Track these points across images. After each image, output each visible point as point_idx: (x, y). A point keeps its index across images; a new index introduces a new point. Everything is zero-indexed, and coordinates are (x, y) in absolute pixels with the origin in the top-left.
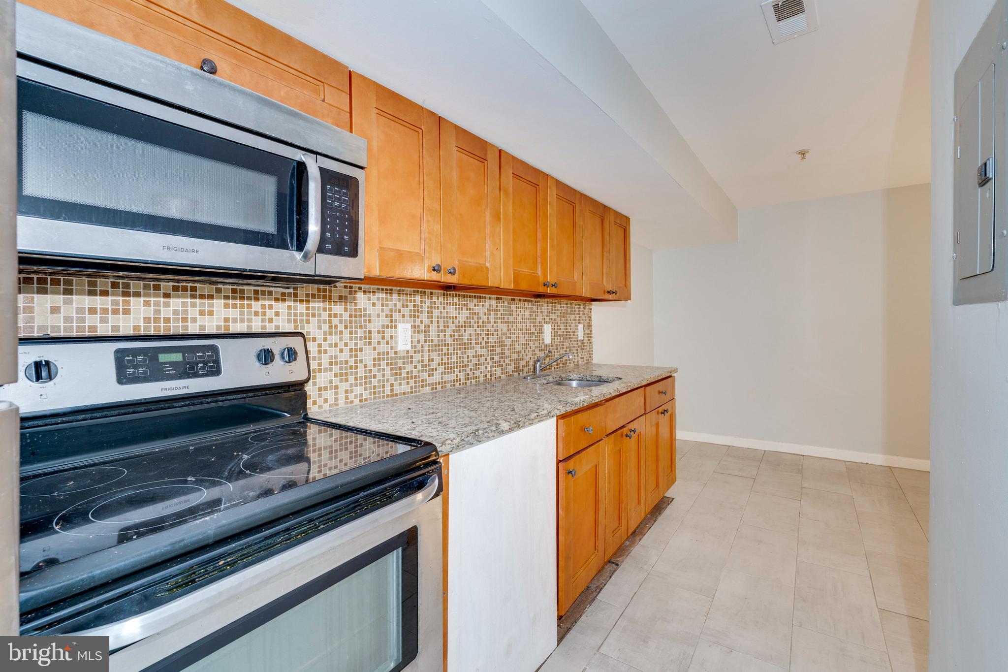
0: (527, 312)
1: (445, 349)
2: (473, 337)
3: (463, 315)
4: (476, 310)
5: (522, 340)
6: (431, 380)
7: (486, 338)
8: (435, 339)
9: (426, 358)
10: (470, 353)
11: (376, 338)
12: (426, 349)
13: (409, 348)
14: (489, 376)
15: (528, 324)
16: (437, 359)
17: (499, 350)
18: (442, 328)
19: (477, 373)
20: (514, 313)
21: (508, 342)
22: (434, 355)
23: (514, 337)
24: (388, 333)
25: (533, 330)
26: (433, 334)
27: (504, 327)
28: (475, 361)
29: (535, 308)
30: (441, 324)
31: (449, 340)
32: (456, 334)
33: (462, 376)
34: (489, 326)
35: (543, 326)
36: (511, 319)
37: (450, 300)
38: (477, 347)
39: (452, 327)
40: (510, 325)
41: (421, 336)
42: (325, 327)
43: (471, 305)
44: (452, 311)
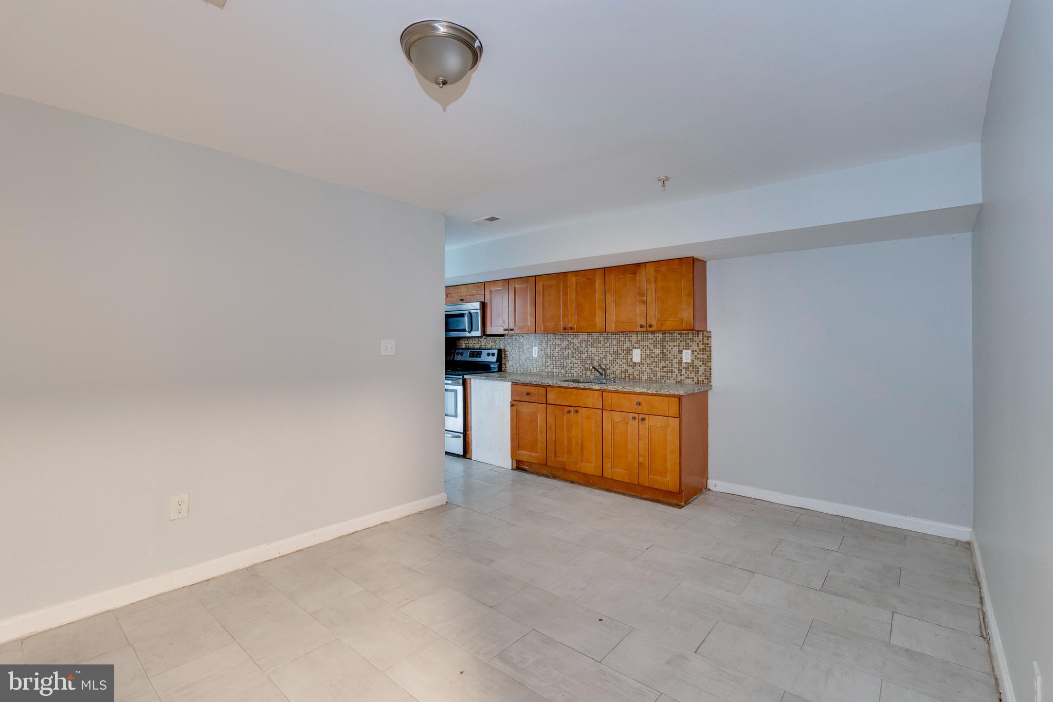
0: (615, 342)
1: (553, 358)
2: (570, 354)
3: (565, 343)
4: (573, 341)
5: (609, 357)
6: (546, 370)
7: (579, 355)
8: (549, 354)
9: (544, 361)
10: (568, 361)
11: (526, 351)
12: (544, 357)
13: (536, 356)
14: (581, 374)
15: (616, 349)
16: (550, 362)
17: (589, 362)
18: (552, 349)
19: (572, 371)
20: (602, 342)
21: (597, 358)
22: (548, 360)
23: (601, 356)
24: (530, 350)
25: (620, 352)
26: (548, 351)
27: (594, 350)
28: (571, 365)
29: (622, 339)
30: (552, 346)
31: (556, 354)
32: (560, 353)
33: (563, 371)
34: (581, 349)
35: (631, 350)
36: (599, 345)
37: (557, 337)
38: (573, 359)
39: (558, 349)
40: (599, 349)
41: (543, 352)
42: (511, 348)
43: (569, 339)
44: (558, 342)
